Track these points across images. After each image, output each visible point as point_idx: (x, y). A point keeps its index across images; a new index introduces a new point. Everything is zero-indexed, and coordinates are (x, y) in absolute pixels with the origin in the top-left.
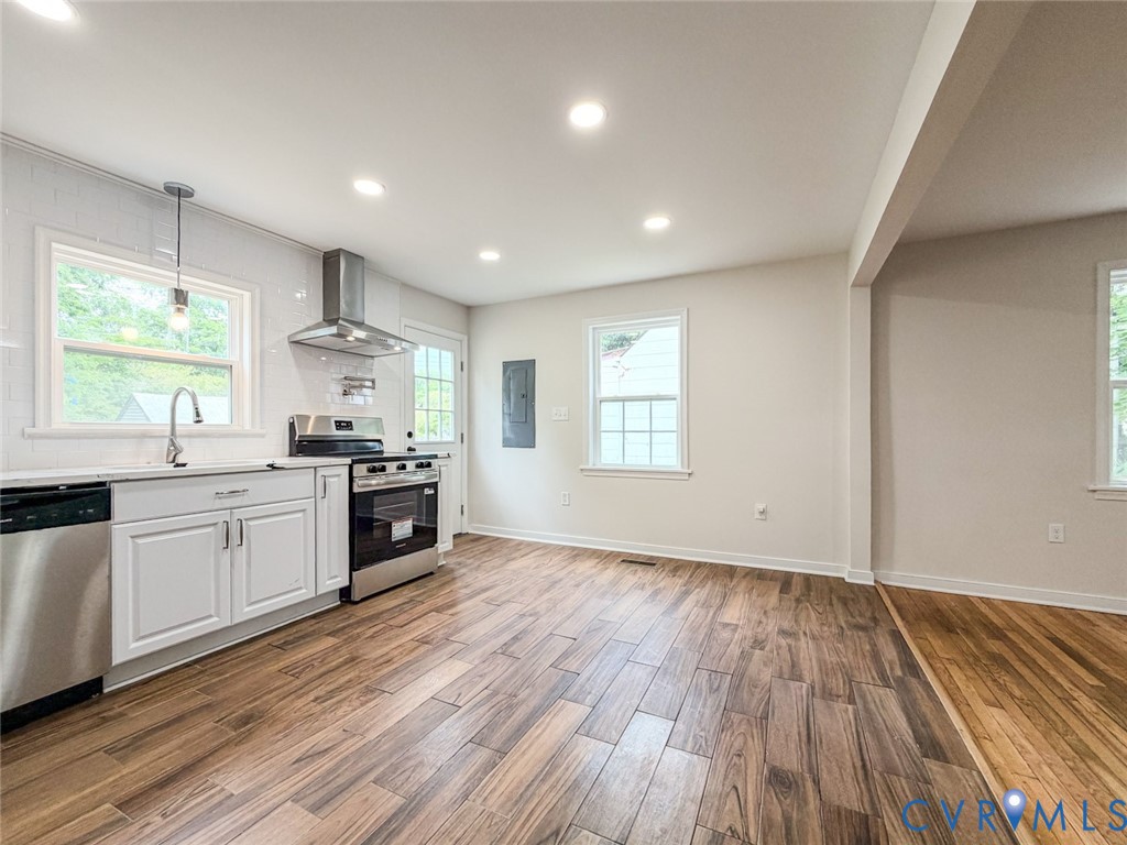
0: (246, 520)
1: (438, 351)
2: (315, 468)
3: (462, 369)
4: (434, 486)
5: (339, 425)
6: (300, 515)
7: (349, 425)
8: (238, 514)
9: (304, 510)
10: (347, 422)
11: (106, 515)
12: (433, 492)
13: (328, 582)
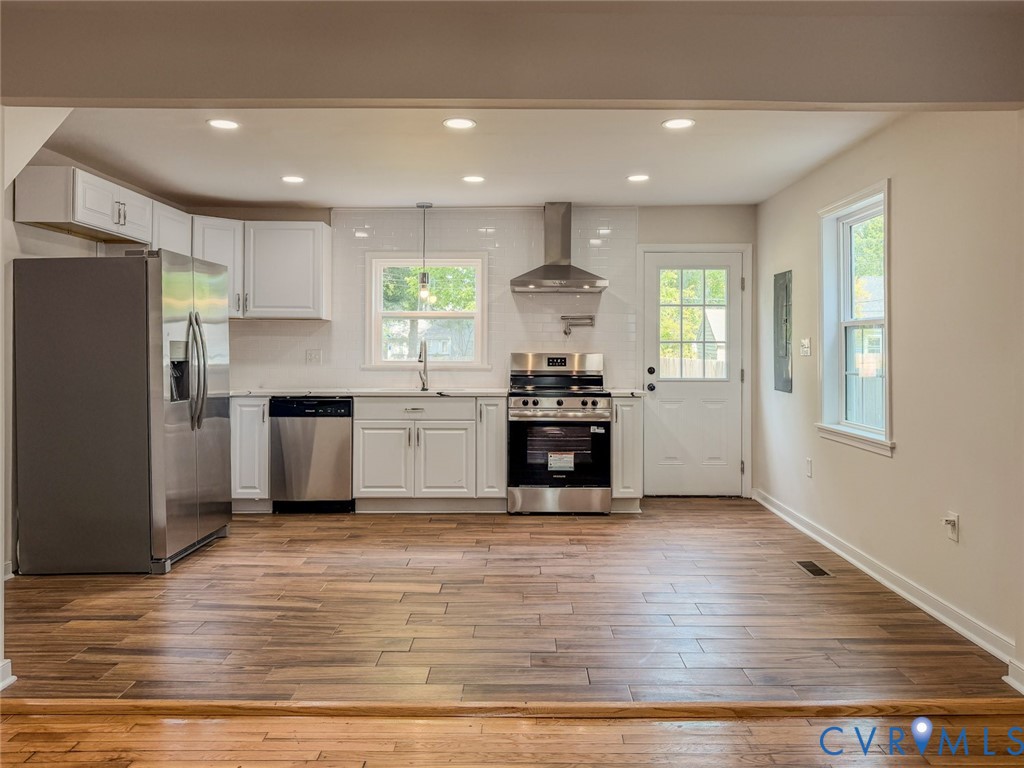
0: (424, 429)
1: (702, 271)
2: (476, 397)
3: (743, 288)
4: (607, 425)
5: (552, 361)
6: (463, 432)
7: (562, 361)
8: (419, 424)
9: (466, 429)
10: (561, 359)
11: (349, 413)
12: (603, 431)
13: (487, 490)
